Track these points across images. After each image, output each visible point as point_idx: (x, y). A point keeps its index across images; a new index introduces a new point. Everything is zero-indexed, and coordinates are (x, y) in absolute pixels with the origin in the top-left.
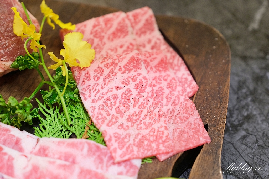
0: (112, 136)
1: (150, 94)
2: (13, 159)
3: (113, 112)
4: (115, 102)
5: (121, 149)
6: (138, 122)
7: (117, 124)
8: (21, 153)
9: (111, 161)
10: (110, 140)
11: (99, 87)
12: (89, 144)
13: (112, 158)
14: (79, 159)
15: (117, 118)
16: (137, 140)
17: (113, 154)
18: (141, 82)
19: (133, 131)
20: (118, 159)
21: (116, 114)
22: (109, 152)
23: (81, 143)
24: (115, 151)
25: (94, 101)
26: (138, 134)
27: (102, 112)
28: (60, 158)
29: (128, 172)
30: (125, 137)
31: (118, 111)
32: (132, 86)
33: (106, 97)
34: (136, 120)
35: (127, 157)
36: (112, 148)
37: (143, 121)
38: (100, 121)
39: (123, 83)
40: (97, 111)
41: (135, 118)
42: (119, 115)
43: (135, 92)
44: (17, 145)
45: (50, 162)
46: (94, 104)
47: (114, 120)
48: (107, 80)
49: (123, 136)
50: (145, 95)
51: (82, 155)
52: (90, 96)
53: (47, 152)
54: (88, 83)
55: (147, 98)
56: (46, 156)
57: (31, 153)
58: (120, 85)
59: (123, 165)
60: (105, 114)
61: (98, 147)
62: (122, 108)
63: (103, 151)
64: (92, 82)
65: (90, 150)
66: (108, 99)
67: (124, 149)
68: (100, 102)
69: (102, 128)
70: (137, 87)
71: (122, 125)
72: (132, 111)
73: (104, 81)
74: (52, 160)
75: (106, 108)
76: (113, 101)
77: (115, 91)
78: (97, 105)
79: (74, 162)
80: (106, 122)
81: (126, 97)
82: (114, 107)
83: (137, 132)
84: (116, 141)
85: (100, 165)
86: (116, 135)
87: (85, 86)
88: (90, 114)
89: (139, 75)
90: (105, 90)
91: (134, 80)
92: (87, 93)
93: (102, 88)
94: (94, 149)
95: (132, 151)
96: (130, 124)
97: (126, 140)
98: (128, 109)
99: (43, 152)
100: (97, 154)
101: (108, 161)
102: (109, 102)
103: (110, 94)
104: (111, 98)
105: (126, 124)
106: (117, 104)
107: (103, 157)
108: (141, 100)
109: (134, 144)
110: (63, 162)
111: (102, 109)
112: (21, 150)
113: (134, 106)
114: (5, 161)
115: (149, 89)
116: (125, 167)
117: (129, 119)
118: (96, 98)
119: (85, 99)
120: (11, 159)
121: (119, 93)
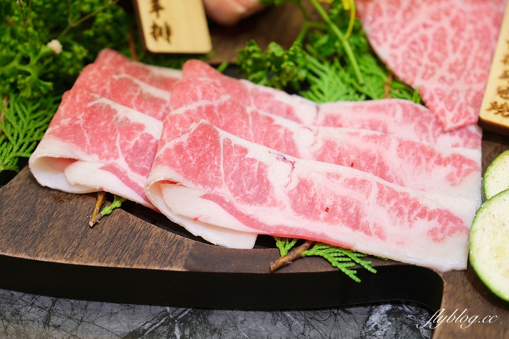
0: (434, 93)
1: (473, 35)
2: (291, 133)
3: (425, 60)
4: (426, 48)
5: (451, 110)
6: (465, 73)
7: (436, 77)
8: (300, 125)
9: (439, 129)
10: (432, 99)
11: (397, 26)
12: (403, 106)
13: (439, 124)
14: (392, 127)
15: (433, 69)
16: (470, 98)
17: (442, 119)
18: (457, 17)
19: (461, 86)
20: (450, 125)
21: (430, 64)
22: (433, 116)
23: (390, 105)
24: (443, 113)
25: (393, 47)
26: (469, 90)
27: (410, 61)
28: (363, 127)
29: (466, 144)
30: (452, 95)
31: (432, 58)
32: (445, 22)
33: (410, 40)
34: (462, 71)
35: (461, 122)
36: (437, 110)
37: (472, 72)
38: (410, 74)
39: (433, 18)
40: (400, 60)
41: (459, 68)
42: (434, 64)
43: (451, 32)
44: (289, 113)
45: (351, 134)
46: (394, 51)
47: (430, 72)
48: (408, 15)
49: (448, 93)
50: (466, 35)
51: (396, 122)
52: (385, 40)
53: (339, 121)
54: (379, 20)
55: (470, 40)
56: (340, 126)
57: (314, 124)
58: (429, 22)
59: (457, 133)
60: (414, 64)
61: (417, 110)
62: (437, 54)
63: (425, 115)
64: (385, 19)
65: (406, 113)
66: (414, 43)
67: (455, 111)
68: (404, 48)
69: (417, 83)
70: (453, 23)
71: (443, 79)
72: (452, 58)
73: (404, 16)
74: (353, 130)
75: (413, 55)
76: (422, 45)
77: (422, 31)
78: (399, 52)
79: (385, 131)
80: (419, 74)
81: (440, 38)
82: (426, 55)
83: (467, 87)
84: (441, 100)
85: (424, 136)
86: (439, 92)
87: (376, 25)
88: (391, 65)
89: (452, 6)
90: (408, 29)
91: (447, 14)
92: (380, 35)
93: (403, 26)
94: (412, 112)
95: (467, 113)
96: (454, 76)
97: (454, 98)
98: (446, 54)
99: (333, 121)
100: (417, 119)
101: (434, 130)
102: (415, 47)
103: (416, 36)
104: (419, 41)
105: (448, 76)
106: (430, 49)
107: (426, 123)
108: (462, 44)
109: (467, 104)
110: (372, 133)
111: (409, 57)
112: (297, 120)
113: (455, 50)
114: (281, 136)
115: (470, 27)
116: (461, 136)
117: (452, 70)
118: (397, 41)
119: (379, 44)
120: (288, 133)
121: (429, 33)
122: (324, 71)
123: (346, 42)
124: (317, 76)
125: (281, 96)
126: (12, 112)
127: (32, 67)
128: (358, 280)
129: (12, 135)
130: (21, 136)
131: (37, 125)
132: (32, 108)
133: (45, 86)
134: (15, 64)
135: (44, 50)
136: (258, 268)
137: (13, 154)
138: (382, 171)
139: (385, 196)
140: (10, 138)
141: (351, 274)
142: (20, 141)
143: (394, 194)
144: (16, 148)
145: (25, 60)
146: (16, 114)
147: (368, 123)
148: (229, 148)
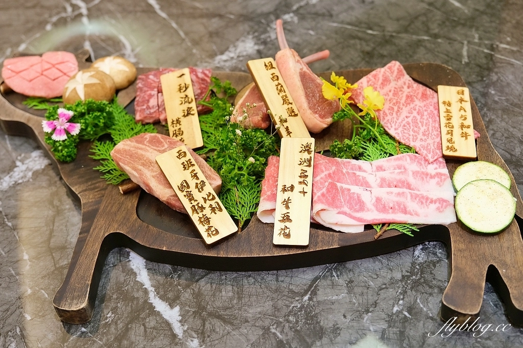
0: (420, 147)
1: (428, 116)
2: (365, 178)
3: (411, 133)
4: (410, 126)
5: (430, 153)
6: (430, 135)
7: (419, 139)
8: (367, 173)
9: (427, 163)
10: (420, 150)
11: (395, 119)
12: (409, 155)
13: (426, 160)
14: (407, 166)
15: (416, 136)
16: (436, 146)
17: (427, 158)
18: (419, 110)
19: (430, 141)
20: (431, 160)
21: (414, 134)
22: (422, 157)
23: (403, 156)
24: (427, 156)
25: (395, 129)
26: (434, 142)
27: (405, 134)
28: (395, 169)
29: (440, 167)
30: (428, 146)
31: (414, 132)
32: (415, 113)
33: (402, 125)
34: (428, 134)
35: (436, 158)
36: (424, 154)
37: (433, 134)
38: (407, 140)
39: (409, 113)
40: (400, 135)
41: (427, 133)
42: (416, 134)
43: (419, 117)
44: (360, 168)
45: (391, 173)
46: (397, 131)
47: (415, 138)
48: (399, 114)
49: (426, 146)
50: (425, 117)
51: (408, 163)
52: (392, 127)
53: (383, 168)
54: (387, 118)
55: (427, 119)
56: (385, 170)
57: (372, 171)
58: (408, 115)
59: (435, 163)
60: (407, 136)
61: (415, 156)
62: (415, 129)
63: (419, 158)
64: (389, 117)
65: (411, 159)
66: (404, 126)
67: (432, 153)
68: (400, 129)
69: (412, 144)
70: (418, 113)
71: (421, 139)
72: (423, 129)
73: (397, 114)
74: (392, 171)
75: (406, 131)
76: (408, 126)
77: (406, 120)
78: (399, 131)
79: (405, 169)
80: (411, 140)
81: (415, 120)
82: (411, 130)
83: (433, 141)
84: (424, 149)
85: (421, 167)
86: (422, 146)
87: (385, 121)
88: (397, 138)
89: (416, 105)
90: (400, 120)
91: (415, 110)
92: (389, 125)
93: (398, 120)
94: (413, 158)
95: (437, 153)
96: (426, 137)
97: (429, 147)
98: (419, 128)
99: (380, 168)
100: (417, 160)
101: (425, 163)
102: (406, 127)
103: (404, 122)
104: (406, 124)
105: (424, 138)
106: (412, 128)
107: (420, 161)
108: (425, 121)
109: (435, 149)
110: (400, 171)
111: (404, 133)
112: (365, 171)
113: (422, 126)
114: (361, 180)
115: (426, 113)
116: (437, 164)
117: (424, 135)
118: (397, 127)
119: (390, 129)
120: (364, 178)
121: (410, 120)
122: (368, 146)
123: (375, 131)
124: (366, 149)
125: (354, 161)
126: (241, 193)
127: (244, 171)
128: (412, 236)
129: (245, 203)
130: (249, 203)
131: (253, 197)
132: (248, 190)
133: (252, 179)
134: (236, 171)
135: (248, 163)
136: (369, 239)
137: (248, 212)
138: (409, 187)
139: (414, 197)
140: (244, 205)
141: (409, 234)
142: (249, 205)
143: (417, 196)
144: (248, 209)
145: (240, 169)
146: (243, 193)
147: (396, 167)
148: (343, 190)
